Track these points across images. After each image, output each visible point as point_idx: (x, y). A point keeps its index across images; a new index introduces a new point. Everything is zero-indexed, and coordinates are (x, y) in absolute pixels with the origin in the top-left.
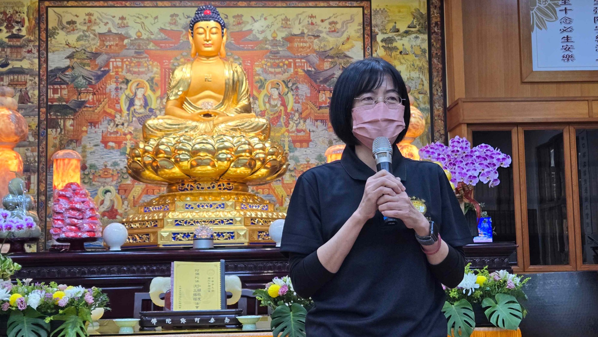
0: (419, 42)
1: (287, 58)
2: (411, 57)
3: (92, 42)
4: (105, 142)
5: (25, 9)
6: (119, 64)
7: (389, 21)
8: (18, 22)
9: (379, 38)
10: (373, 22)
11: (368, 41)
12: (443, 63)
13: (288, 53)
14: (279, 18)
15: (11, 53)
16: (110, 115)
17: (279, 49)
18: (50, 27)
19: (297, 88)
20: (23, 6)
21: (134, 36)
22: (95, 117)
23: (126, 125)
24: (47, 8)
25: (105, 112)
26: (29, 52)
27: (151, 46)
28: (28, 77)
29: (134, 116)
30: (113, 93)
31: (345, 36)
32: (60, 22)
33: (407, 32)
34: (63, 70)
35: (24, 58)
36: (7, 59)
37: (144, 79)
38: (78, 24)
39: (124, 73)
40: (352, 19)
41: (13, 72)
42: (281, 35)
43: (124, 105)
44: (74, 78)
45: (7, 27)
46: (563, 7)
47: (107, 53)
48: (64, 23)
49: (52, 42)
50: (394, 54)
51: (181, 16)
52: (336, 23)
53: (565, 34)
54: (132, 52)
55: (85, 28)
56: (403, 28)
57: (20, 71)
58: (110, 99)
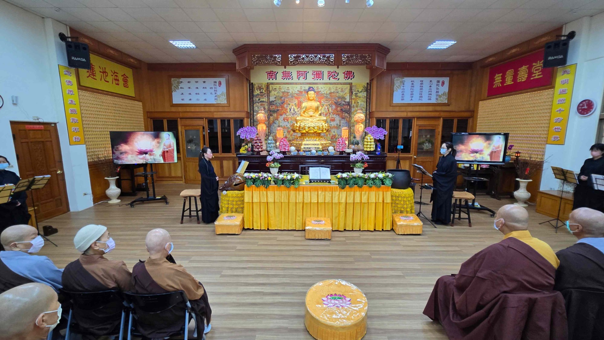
0: (364, 94)
2: (362, 98)
3: (281, 94)
4: (284, 120)
5: (264, 85)
6: (287, 100)
7: (357, 89)
8: (262, 89)
9: (354, 93)
10: (353, 89)
11: (351, 94)
12: (370, 100)
13: (330, 97)
14: (328, 88)
15: (261, 96)
17: (328, 96)
18: (270, 90)
19: (332, 106)
21: (291, 92)
22: (281, 113)
23: (289, 115)
24: (269, 85)
25: (284, 112)
26: (265, 96)
27: (295, 95)
28: (265, 103)
29: (291, 113)
30: (286, 107)
31: (345, 92)
32: (273, 88)
33: (361, 92)
34: (274, 101)
35: (264, 98)
36: (260, 99)
37: (293, 104)
38: (277, 89)
39: (288, 102)
40: (347, 88)
41: (261, 102)
43: (289, 110)
44: (276, 103)
45: (259, 90)
46: (403, 86)
47: (284, 97)
49: (271, 94)
50: (357, 97)
51: (303, 87)
52: (343, 89)
53: (402, 93)
54: (290, 97)
55: (279, 90)
56: (360, 90)
57: (263, 102)
58: (285, 109)
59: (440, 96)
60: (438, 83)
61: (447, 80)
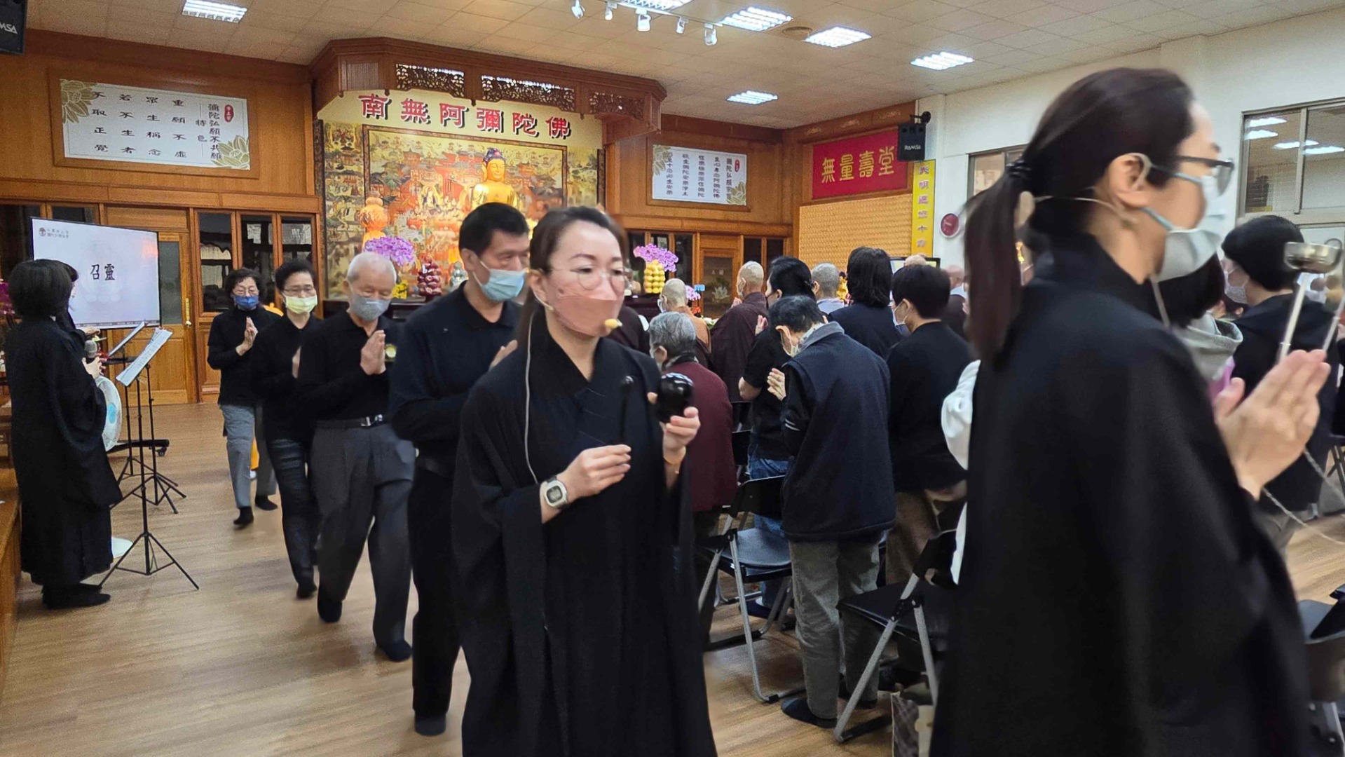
0: (592, 174)
1: (519, 178)
2: (587, 183)
3: (399, 157)
4: (409, 224)
5: (354, 130)
6: (417, 174)
7: (577, 161)
8: (349, 139)
9: (571, 170)
10: (568, 160)
11: (565, 171)
12: (604, 188)
13: (519, 175)
14: (515, 152)
15: (345, 159)
16: (412, 207)
17: (515, 171)
18: (371, 144)
19: (525, 198)
20: (352, 127)
21: (426, 156)
22: (402, 208)
23: (422, 214)
24: (368, 130)
25: (408, 205)
26: (357, 160)
27: (437, 163)
28: (357, 177)
29: (427, 209)
31: (552, 167)
32: (378, 141)
33: (586, 168)
34: (380, 174)
35: (354, 164)
36: (342, 164)
37: (432, 185)
38: (389, 144)
39: (420, 180)
40: (556, 157)
41: (346, 173)
42: (516, 163)
43: (420, 201)
44: (387, 180)
45: (341, 141)
46: (668, 163)
47: (409, 166)
48: (381, 142)
49: (373, 155)
50: (579, 180)
51: (456, 145)
52: (547, 159)
53: (669, 179)
54: (424, 166)
55: (394, 147)
56: (584, 165)
57: (351, 173)
58: (411, 196)
59: (734, 191)
60: (729, 165)
61: (743, 159)
